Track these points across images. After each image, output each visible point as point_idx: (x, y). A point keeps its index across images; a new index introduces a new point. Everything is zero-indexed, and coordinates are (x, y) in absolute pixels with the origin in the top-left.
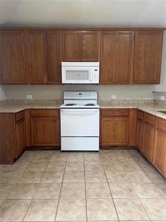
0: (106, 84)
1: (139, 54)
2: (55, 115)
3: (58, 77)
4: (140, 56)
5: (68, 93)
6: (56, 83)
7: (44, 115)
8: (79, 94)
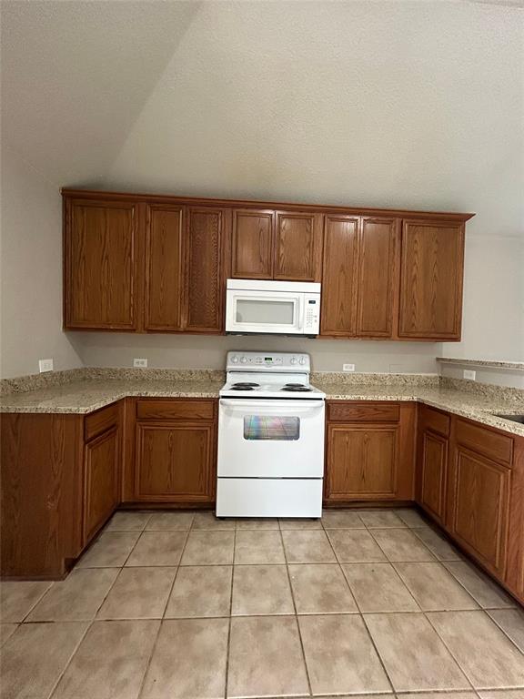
0: (335, 336)
1: (412, 270)
2: (203, 415)
3: (215, 316)
4: (413, 274)
5: (239, 355)
6: (210, 329)
7: (174, 414)
8: (266, 359)
